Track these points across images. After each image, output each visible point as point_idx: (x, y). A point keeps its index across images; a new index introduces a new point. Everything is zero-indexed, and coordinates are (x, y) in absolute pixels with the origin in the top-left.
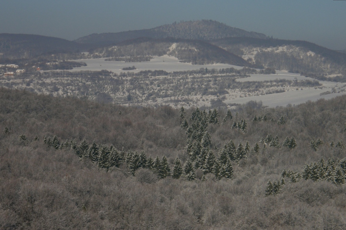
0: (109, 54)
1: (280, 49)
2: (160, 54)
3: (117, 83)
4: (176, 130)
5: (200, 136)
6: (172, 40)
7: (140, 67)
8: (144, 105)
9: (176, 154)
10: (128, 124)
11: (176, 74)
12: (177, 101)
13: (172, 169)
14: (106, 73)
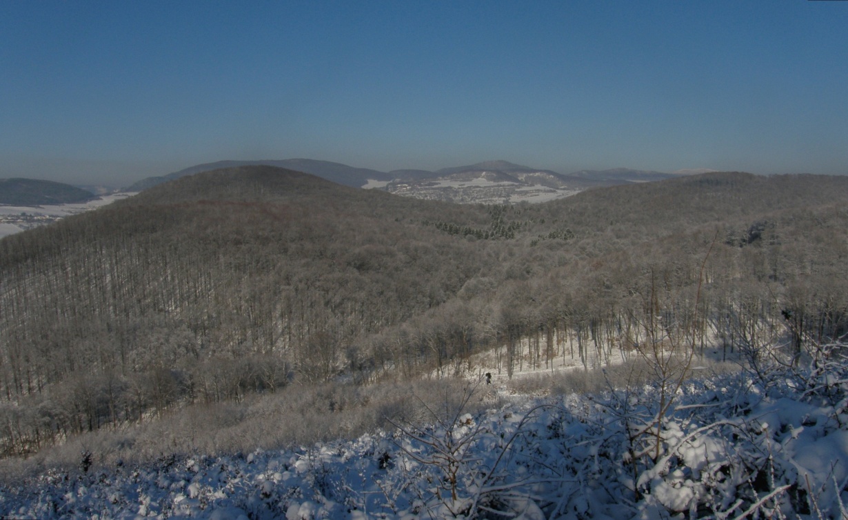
0: (452, 178)
1: (537, 174)
2: (477, 178)
3: (456, 192)
4: (486, 215)
5: (498, 218)
6: (483, 170)
7: (467, 184)
8: (470, 203)
9: (486, 227)
10: (462, 213)
11: (485, 187)
12: (486, 201)
13: (484, 235)
14: (450, 188)
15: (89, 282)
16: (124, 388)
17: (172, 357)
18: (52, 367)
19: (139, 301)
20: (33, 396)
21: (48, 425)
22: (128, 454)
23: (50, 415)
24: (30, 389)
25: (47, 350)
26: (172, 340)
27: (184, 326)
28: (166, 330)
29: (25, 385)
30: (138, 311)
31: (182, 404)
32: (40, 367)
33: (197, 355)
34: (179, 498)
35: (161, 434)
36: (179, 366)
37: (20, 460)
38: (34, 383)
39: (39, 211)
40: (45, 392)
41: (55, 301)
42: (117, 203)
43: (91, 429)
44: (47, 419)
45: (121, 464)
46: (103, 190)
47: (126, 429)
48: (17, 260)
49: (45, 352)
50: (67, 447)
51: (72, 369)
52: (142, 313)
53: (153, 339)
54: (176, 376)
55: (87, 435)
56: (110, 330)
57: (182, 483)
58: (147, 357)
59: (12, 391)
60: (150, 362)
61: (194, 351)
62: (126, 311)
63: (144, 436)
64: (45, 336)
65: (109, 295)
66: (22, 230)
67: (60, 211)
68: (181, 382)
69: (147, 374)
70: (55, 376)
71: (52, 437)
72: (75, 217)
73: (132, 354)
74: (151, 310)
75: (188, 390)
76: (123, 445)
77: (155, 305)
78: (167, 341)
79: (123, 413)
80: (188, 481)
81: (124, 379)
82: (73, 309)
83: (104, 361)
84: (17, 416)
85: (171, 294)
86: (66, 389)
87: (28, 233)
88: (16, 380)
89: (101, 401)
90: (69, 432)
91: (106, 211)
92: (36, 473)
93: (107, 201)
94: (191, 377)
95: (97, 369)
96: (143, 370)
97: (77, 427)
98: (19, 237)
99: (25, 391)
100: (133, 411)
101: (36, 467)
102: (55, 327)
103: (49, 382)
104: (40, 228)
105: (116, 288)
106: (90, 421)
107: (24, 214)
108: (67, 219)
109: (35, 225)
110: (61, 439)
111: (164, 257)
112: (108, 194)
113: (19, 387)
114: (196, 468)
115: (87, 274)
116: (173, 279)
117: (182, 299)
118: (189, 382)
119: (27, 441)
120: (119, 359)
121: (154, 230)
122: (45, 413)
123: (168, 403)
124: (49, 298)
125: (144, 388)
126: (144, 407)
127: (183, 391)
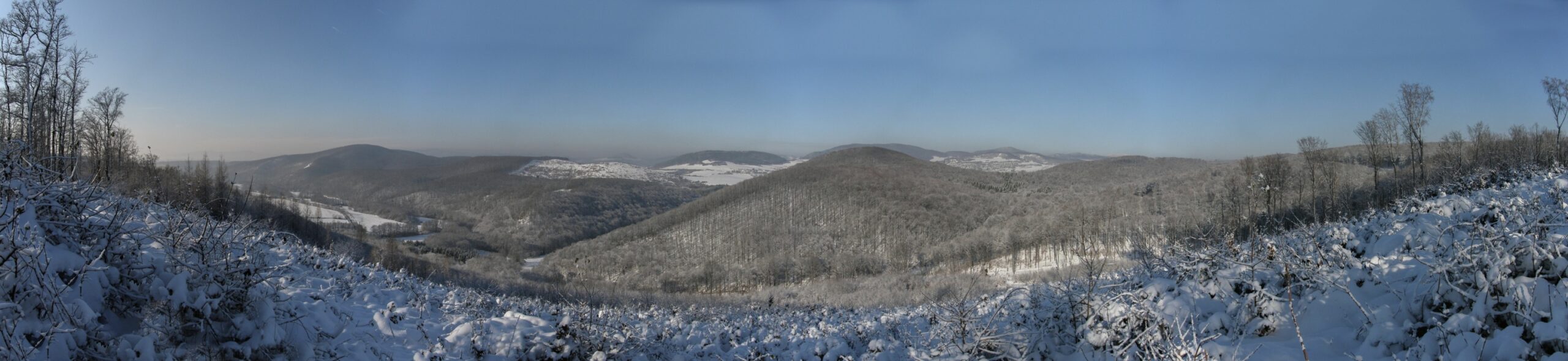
2: (996, 156)
3: (984, 165)
4: (1001, 178)
5: (1008, 180)
6: (1000, 152)
9: (1001, 185)
10: (987, 177)
11: (1001, 162)
12: (1001, 170)
13: (1000, 189)
14: (981, 162)
15: (781, 206)
16: (794, 265)
17: (820, 251)
18: (760, 249)
19: (805, 219)
20: (749, 263)
21: (755, 279)
22: (792, 301)
23: (756, 274)
24: (749, 260)
25: (759, 240)
26: (821, 241)
27: (828, 234)
28: (818, 236)
29: (746, 257)
30: (804, 223)
31: (824, 278)
32: (754, 249)
33: (834, 251)
34: (813, 329)
35: (811, 293)
36: (824, 256)
37: (740, 295)
38: (751, 257)
39: (761, 168)
40: (755, 262)
41: (764, 215)
42: (798, 165)
43: (775, 285)
44: (754, 276)
45: (787, 306)
46: (791, 158)
47: (792, 288)
48: (749, 193)
49: (757, 241)
50: (762, 292)
51: (769, 252)
52: (806, 225)
53: (811, 240)
54: (822, 262)
55: (773, 288)
56: (789, 233)
57: (817, 320)
58: (807, 250)
59: (741, 259)
60: (808, 253)
61: (832, 249)
62: (798, 223)
63: (802, 293)
64: (758, 233)
65: (791, 214)
66: (752, 177)
67: (769, 168)
68: (824, 265)
69: (806, 259)
70: (761, 255)
71: (755, 285)
72: (778, 171)
73: (800, 247)
74: (811, 224)
75: (828, 270)
76: (790, 296)
77: (813, 221)
78: (818, 242)
79: (792, 278)
80: (820, 320)
81: (794, 260)
82: (772, 220)
83: (785, 249)
84: (741, 272)
85: (822, 216)
86: (765, 262)
87: (755, 179)
88: (743, 254)
89: (781, 271)
90: (764, 285)
91: (792, 169)
92: (746, 303)
93: (793, 164)
94: (829, 263)
95: (781, 253)
96: (804, 256)
97: (768, 283)
98: (751, 180)
99: (746, 260)
100: (798, 278)
101: (746, 300)
102: (763, 229)
103: (758, 257)
104: (760, 177)
105: (795, 210)
106: (775, 281)
107: (753, 169)
108: (773, 172)
109: (758, 175)
110: (760, 288)
111: (819, 195)
112: (793, 160)
113: (744, 258)
114: (826, 314)
115: (781, 202)
116: (823, 208)
117: (827, 220)
118: (828, 266)
119: (744, 286)
120: (792, 248)
121: (815, 180)
122: (754, 273)
123: (816, 276)
124: (761, 213)
125: (804, 266)
126: (804, 277)
127: (825, 271)
